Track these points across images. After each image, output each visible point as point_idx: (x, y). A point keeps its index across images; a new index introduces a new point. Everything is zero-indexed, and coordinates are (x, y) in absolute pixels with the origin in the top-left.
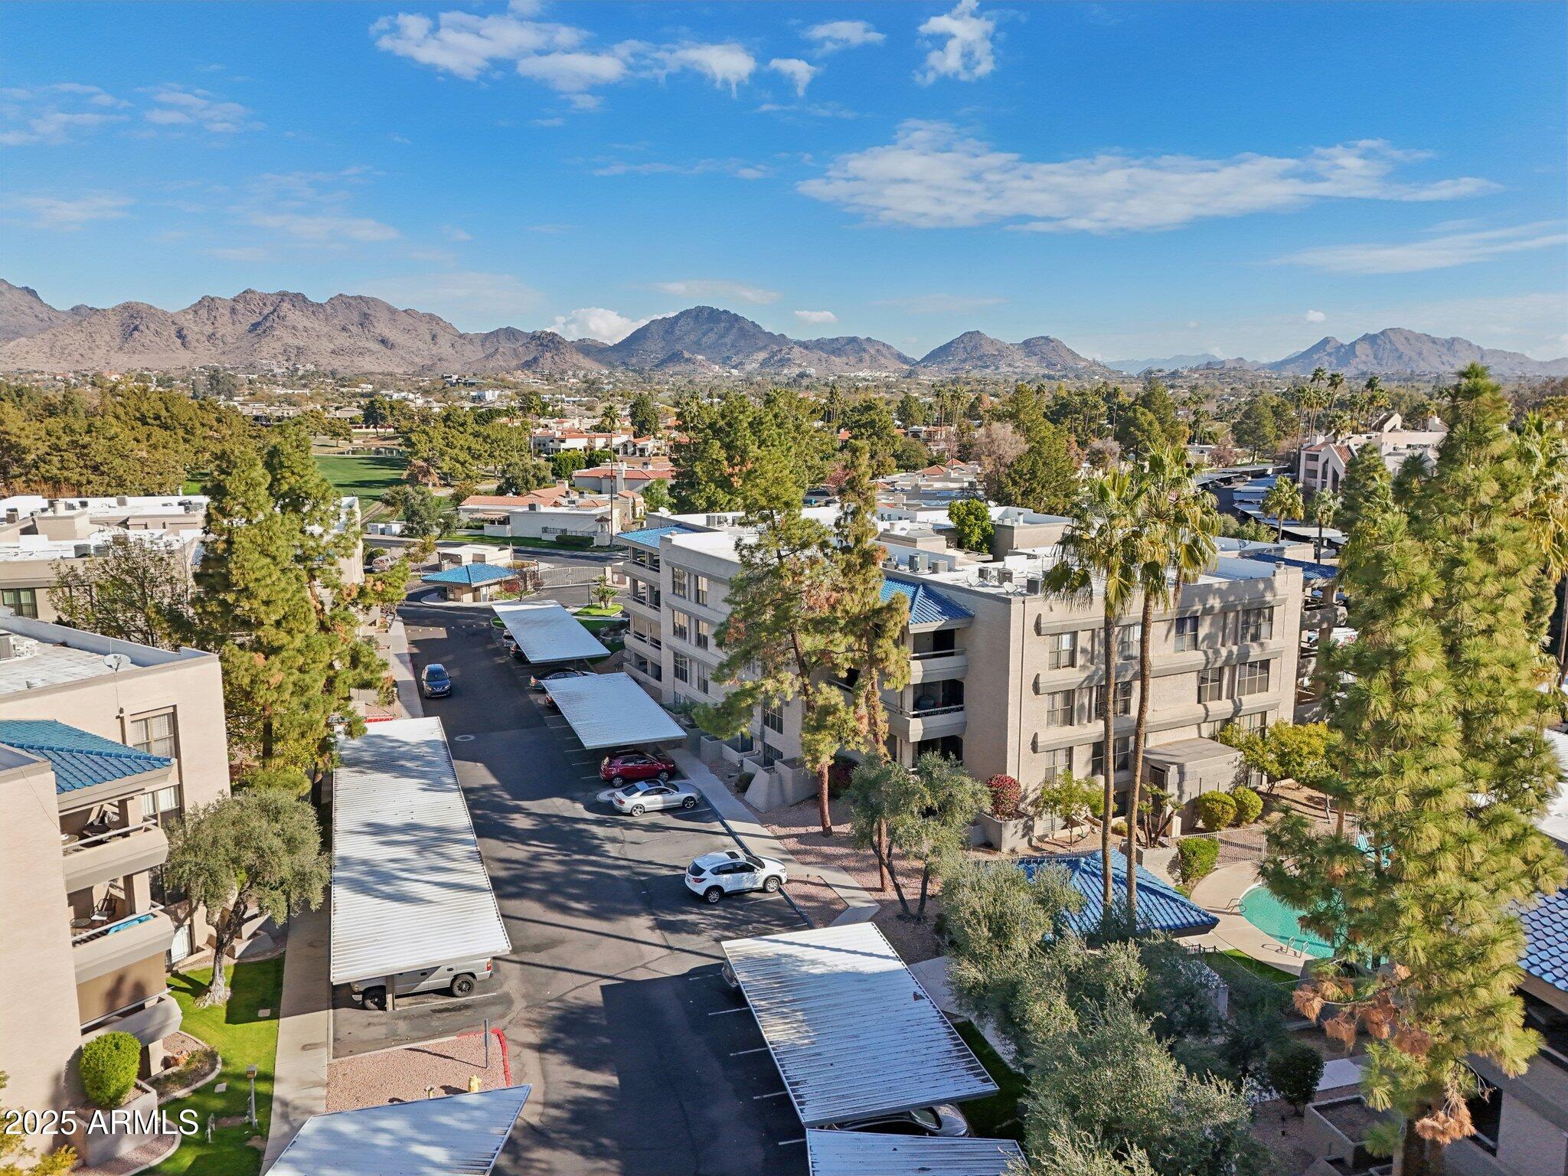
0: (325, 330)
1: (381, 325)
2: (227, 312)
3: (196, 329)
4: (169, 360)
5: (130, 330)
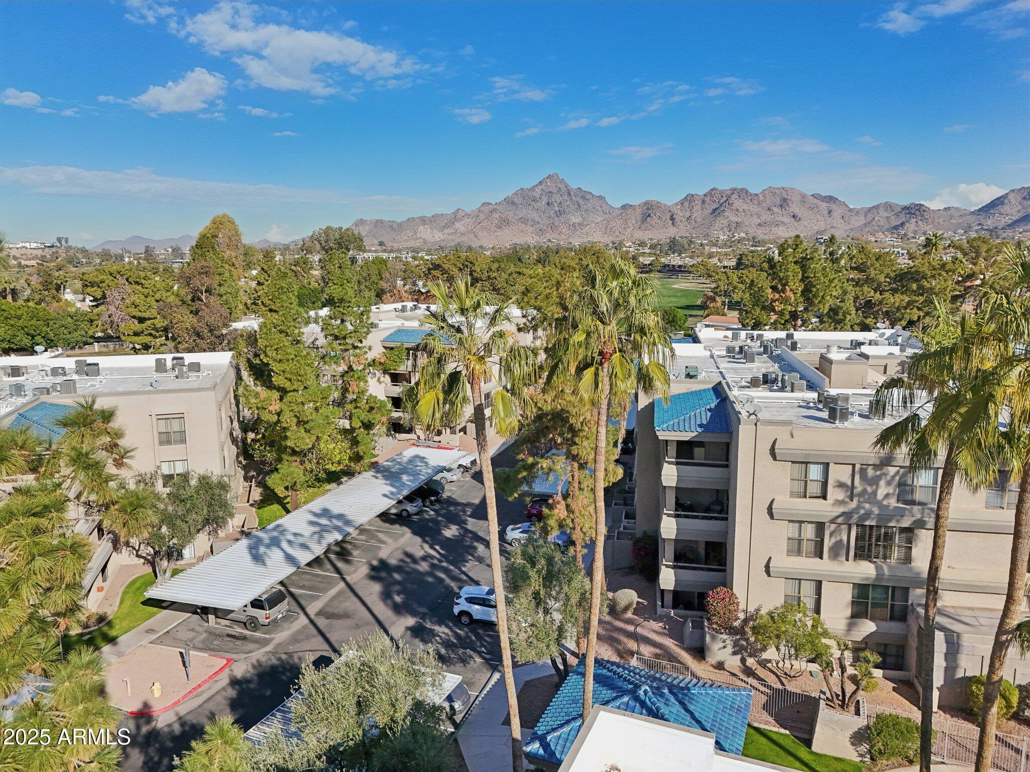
0: (756, 210)
1: (794, 205)
2: (699, 203)
3: (681, 214)
4: (662, 233)
5: (646, 217)
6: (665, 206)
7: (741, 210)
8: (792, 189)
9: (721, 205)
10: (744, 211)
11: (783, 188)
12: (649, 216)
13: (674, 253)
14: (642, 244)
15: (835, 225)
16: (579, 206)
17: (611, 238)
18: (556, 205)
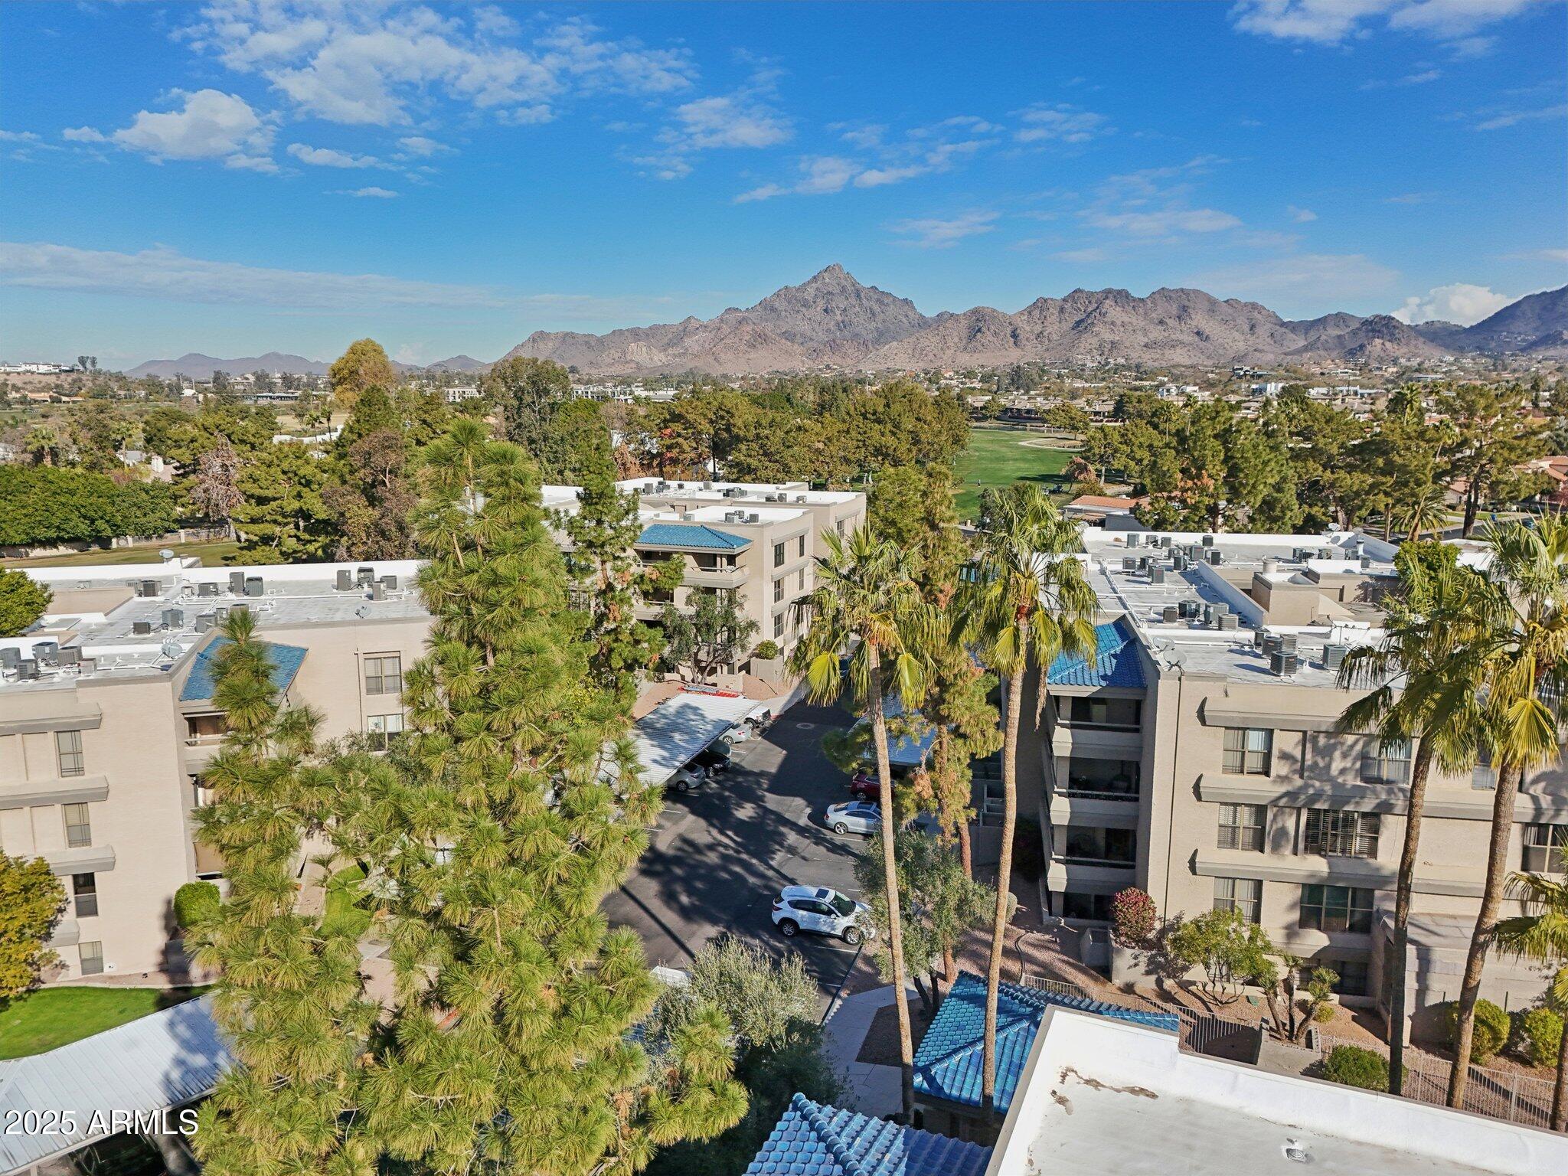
0: (1142, 324)
1: (1199, 317)
2: (1056, 312)
3: (1028, 329)
4: (1002, 357)
5: (975, 332)
6: (1004, 315)
7: (1119, 323)
8: (1196, 291)
9: (1088, 316)
10: (1123, 324)
11: (1182, 290)
12: (979, 330)
13: (1018, 389)
14: (969, 374)
15: (1260, 347)
16: (874, 314)
17: (922, 365)
18: (838, 312)
